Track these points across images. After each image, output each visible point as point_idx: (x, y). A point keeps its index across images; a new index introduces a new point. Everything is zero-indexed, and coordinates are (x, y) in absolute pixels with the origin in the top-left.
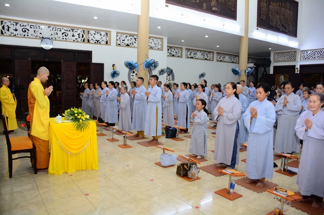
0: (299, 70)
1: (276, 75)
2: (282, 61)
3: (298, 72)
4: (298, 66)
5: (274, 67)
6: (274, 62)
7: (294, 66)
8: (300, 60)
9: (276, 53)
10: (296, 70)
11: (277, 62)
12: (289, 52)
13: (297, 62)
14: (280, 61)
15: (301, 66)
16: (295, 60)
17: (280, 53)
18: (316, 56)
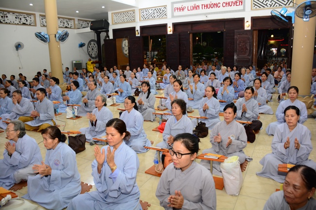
0: (139, 32)
1: (117, 40)
2: (121, 23)
3: (139, 35)
4: (138, 28)
5: (113, 30)
6: (113, 24)
7: (134, 28)
8: (140, 20)
9: (115, 13)
10: (137, 32)
11: (116, 23)
12: (127, 12)
13: (137, 22)
14: (119, 23)
15: (142, 28)
16: (134, 21)
17: (118, 13)
18: (156, 15)
